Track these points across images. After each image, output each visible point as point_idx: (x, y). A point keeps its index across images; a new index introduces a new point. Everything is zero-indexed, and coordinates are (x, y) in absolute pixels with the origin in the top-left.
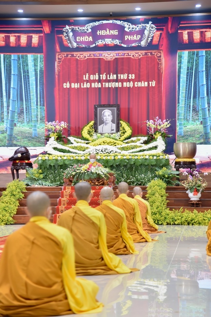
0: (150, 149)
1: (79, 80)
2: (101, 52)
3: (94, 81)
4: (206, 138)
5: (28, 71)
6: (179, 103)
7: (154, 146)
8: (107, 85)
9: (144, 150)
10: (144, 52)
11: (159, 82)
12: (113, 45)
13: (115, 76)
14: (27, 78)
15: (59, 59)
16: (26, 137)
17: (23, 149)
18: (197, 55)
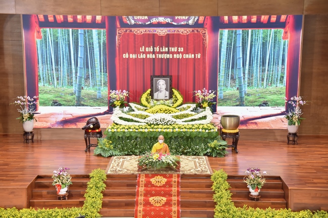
0: (200, 119)
1: (136, 52)
2: (155, 29)
3: (149, 53)
4: (241, 101)
5: (93, 43)
6: (219, 72)
7: (204, 116)
8: (160, 56)
9: (195, 120)
10: (191, 29)
11: (203, 55)
12: (165, 23)
13: (167, 49)
14: (92, 49)
15: (119, 33)
16: (92, 99)
17: (94, 120)
18: (235, 33)
